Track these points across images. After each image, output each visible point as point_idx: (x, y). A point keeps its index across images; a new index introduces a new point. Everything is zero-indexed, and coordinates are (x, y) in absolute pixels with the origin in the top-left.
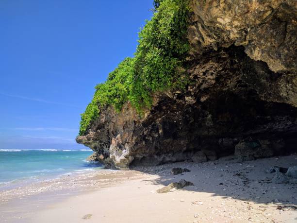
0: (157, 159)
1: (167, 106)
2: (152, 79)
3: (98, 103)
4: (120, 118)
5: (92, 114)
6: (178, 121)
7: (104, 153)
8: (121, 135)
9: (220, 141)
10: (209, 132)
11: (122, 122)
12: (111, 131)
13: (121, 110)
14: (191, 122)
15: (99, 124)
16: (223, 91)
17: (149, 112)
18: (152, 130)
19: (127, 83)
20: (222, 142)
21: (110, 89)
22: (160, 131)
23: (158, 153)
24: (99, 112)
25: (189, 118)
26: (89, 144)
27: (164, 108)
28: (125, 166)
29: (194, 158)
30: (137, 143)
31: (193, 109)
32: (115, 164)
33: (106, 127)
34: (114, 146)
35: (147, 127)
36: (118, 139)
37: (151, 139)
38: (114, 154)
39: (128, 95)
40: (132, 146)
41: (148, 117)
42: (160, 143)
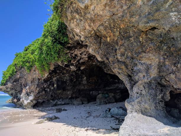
0: (52, 103)
1: (60, 71)
2: (48, 54)
3: (16, 65)
4: (29, 76)
5: (11, 72)
6: (67, 80)
7: (18, 98)
8: (29, 87)
9: (91, 93)
10: (84, 87)
11: (31, 78)
12: (22, 84)
13: (30, 71)
14: (74, 81)
15: (15, 79)
16: (93, 65)
17: (48, 74)
18: (49, 85)
19: (35, 55)
20: (92, 93)
21: (24, 57)
22: (55, 86)
23: (53, 99)
24: (15, 71)
25: (73, 78)
26: (7, 91)
27: (58, 71)
28: (30, 106)
29: (75, 102)
30: (39, 92)
31: (76, 73)
32: (24, 105)
33: (20, 81)
34: (24, 94)
35: (46, 82)
36: (27, 89)
37: (48, 90)
38: (24, 99)
39: (35, 62)
40: (35, 94)
41: (47, 76)
42: (54, 93)
